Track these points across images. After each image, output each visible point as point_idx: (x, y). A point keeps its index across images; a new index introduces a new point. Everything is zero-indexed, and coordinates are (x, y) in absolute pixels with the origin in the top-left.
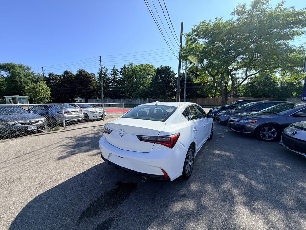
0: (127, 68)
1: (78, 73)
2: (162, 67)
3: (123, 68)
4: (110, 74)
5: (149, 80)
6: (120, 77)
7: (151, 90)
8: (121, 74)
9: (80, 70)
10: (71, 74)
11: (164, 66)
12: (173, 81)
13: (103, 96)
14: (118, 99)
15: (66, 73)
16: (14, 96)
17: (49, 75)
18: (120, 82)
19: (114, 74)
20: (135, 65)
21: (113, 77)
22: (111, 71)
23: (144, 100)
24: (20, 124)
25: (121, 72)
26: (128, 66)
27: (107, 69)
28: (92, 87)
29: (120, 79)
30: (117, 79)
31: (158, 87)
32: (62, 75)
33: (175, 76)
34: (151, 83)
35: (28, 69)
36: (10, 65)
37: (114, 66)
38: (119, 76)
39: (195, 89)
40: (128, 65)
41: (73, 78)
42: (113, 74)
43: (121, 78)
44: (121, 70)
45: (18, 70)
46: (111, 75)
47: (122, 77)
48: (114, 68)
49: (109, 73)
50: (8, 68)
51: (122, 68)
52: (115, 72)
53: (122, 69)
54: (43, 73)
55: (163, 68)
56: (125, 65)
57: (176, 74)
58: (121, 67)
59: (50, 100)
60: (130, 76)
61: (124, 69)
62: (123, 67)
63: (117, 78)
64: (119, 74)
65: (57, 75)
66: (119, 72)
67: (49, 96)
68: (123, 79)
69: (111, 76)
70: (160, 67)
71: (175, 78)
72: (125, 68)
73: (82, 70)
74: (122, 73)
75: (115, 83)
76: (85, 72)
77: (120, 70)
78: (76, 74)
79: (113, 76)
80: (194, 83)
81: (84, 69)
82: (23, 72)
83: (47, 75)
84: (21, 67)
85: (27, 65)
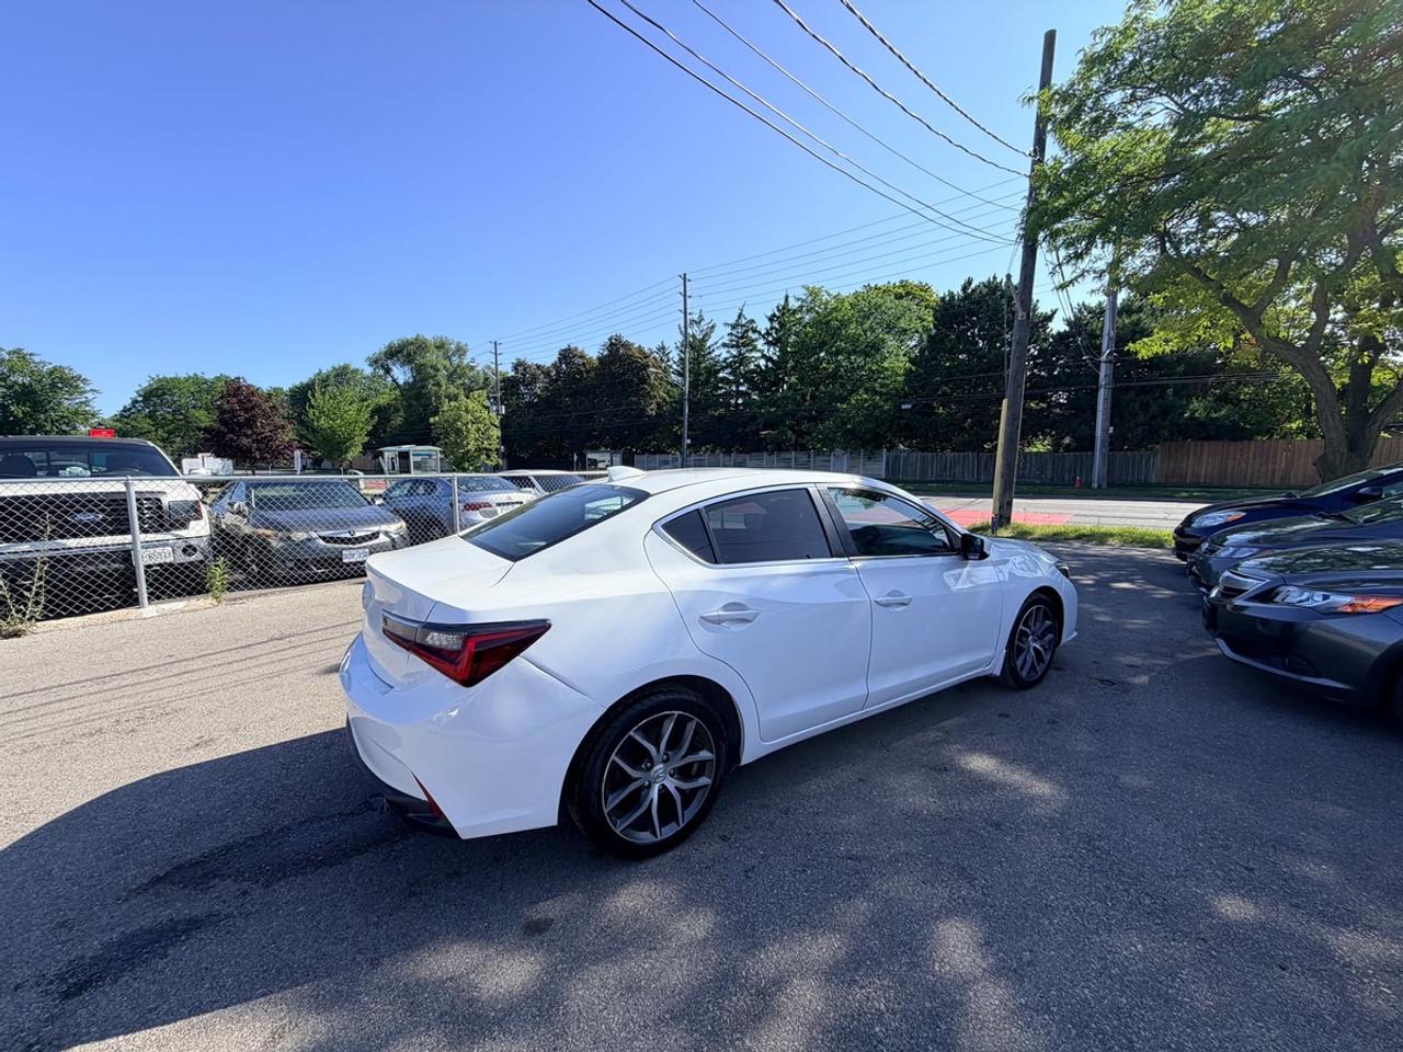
0: (795, 312)
1: (606, 353)
2: (973, 286)
3: (777, 314)
4: (724, 345)
5: (898, 357)
6: (764, 356)
7: (904, 407)
8: (768, 343)
9: (610, 339)
10: (582, 357)
11: (985, 280)
12: (1034, 357)
13: (689, 441)
14: (749, 453)
15: (567, 355)
16: (404, 448)
17: (515, 368)
18: (764, 379)
19: (737, 346)
20: (829, 295)
21: (734, 357)
22: (729, 330)
23: (870, 459)
24: (322, 542)
25: (768, 334)
26: (799, 303)
27: (713, 327)
28: (651, 404)
29: (762, 362)
30: (752, 366)
31: (944, 394)
32: (554, 365)
33: (1045, 327)
34: (908, 373)
35: (461, 351)
36: (412, 343)
37: (742, 310)
38: (759, 351)
39: (1170, 391)
40: (798, 299)
41: (588, 372)
42: (733, 346)
43: (769, 359)
44: (768, 325)
45: (432, 357)
46: (727, 349)
47: (773, 352)
48: (740, 316)
49: (721, 342)
50: (409, 355)
51: (774, 315)
52: (743, 335)
53: (771, 319)
54: (496, 364)
55: (973, 291)
56: (787, 298)
57: (1049, 318)
58: (771, 309)
59: (495, 460)
60: (805, 349)
61: (782, 316)
62: (778, 310)
63: (749, 360)
64: (760, 344)
65: (538, 367)
66: (760, 333)
67: (495, 444)
68: (779, 365)
69: (728, 355)
70: (957, 290)
71: (1045, 340)
72: (789, 310)
73: (618, 338)
74: (770, 339)
75: (741, 384)
76: (627, 346)
77: (763, 325)
78: (599, 358)
79: (734, 352)
80: (1140, 356)
81: (627, 337)
82: (447, 363)
83: (507, 369)
84: (440, 346)
85: (456, 340)
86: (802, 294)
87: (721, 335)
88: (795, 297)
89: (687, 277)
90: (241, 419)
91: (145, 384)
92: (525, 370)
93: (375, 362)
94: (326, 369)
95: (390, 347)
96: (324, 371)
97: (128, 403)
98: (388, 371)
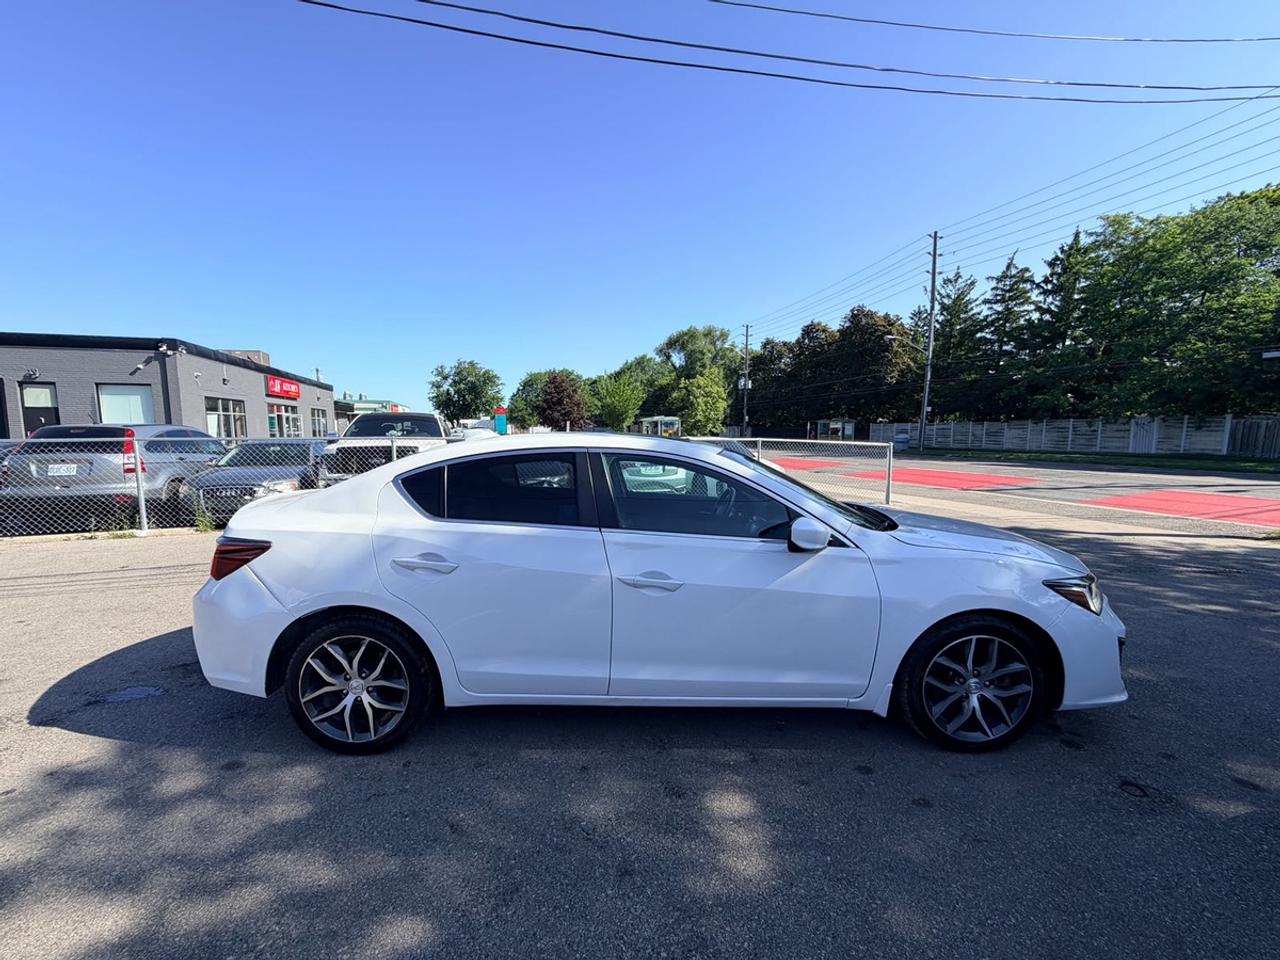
0: (1086, 251)
1: (847, 325)
3: (1061, 256)
4: (986, 302)
6: (1038, 308)
7: (1266, 355)
8: (1045, 293)
9: (852, 311)
10: (824, 331)
13: (929, 409)
14: (1008, 419)
15: (809, 331)
16: (656, 418)
17: (764, 346)
18: (1034, 336)
19: (1003, 301)
20: (1141, 220)
21: (998, 313)
22: (993, 284)
23: (1199, 428)
25: (1046, 281)
26: (1094, 239)
27: (973, 283)
28: (893, 371)
29: (1035, 316)
30: (1022, 322)
32: (798, 341)
35: (724, 336)
36: (686, 334)
37: (1013, 258)
38: (1032, 303)
40: (1091, 234)
41: (830, 344)
42: (997, 302)
43: (1045, 311)
44: (1048, 271)
45: (702, 343)
46: (988, 306)
47: (1053, 302)
48: (1008, 267)
49: (982, 298)
50: (684, 343)
51: (1057, 258)
52: (1013, 285)
53: (1051, 264)
56: (1077, 235)
58: (1053, 252)
61: (1067, 263)
62: (1063, 251)
63: (1019, 316)
64: (1035, 295)
65: (785, 344)
66: (1033, 282)
68: (1061, 315)
69: (989, 313)
72: (1078, 250)
73: (861, 309)
74: (1049, 287)
75: (1007, 344)
76: (870, 315)
77: (1040, 272)
78: (839, 331)
79: (999, 307)
81: (870, 307)
82: (711, 347)
83: (756, 347)
84: (708, 334)
85: (721, 327)
86: (1097, 226)
87: (983, 290)
88: (1086, 232)
89: (938, 235)
90: (555, 400)
91: (523, 379)
92: (773, 347)
93: (660, 351)
94: (631, 359)
95: (670, 338)
96: (629, 361)
97: (515, 391)
98: (669, 357)
